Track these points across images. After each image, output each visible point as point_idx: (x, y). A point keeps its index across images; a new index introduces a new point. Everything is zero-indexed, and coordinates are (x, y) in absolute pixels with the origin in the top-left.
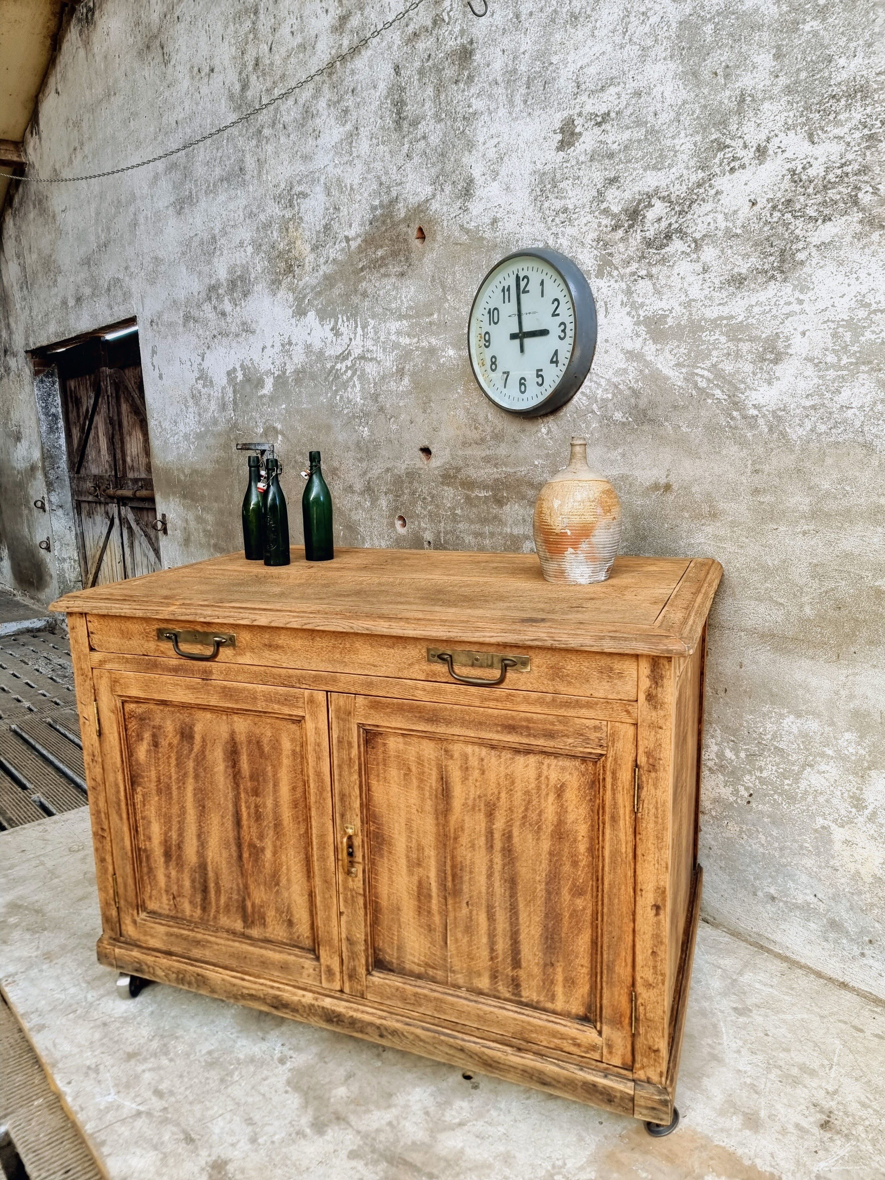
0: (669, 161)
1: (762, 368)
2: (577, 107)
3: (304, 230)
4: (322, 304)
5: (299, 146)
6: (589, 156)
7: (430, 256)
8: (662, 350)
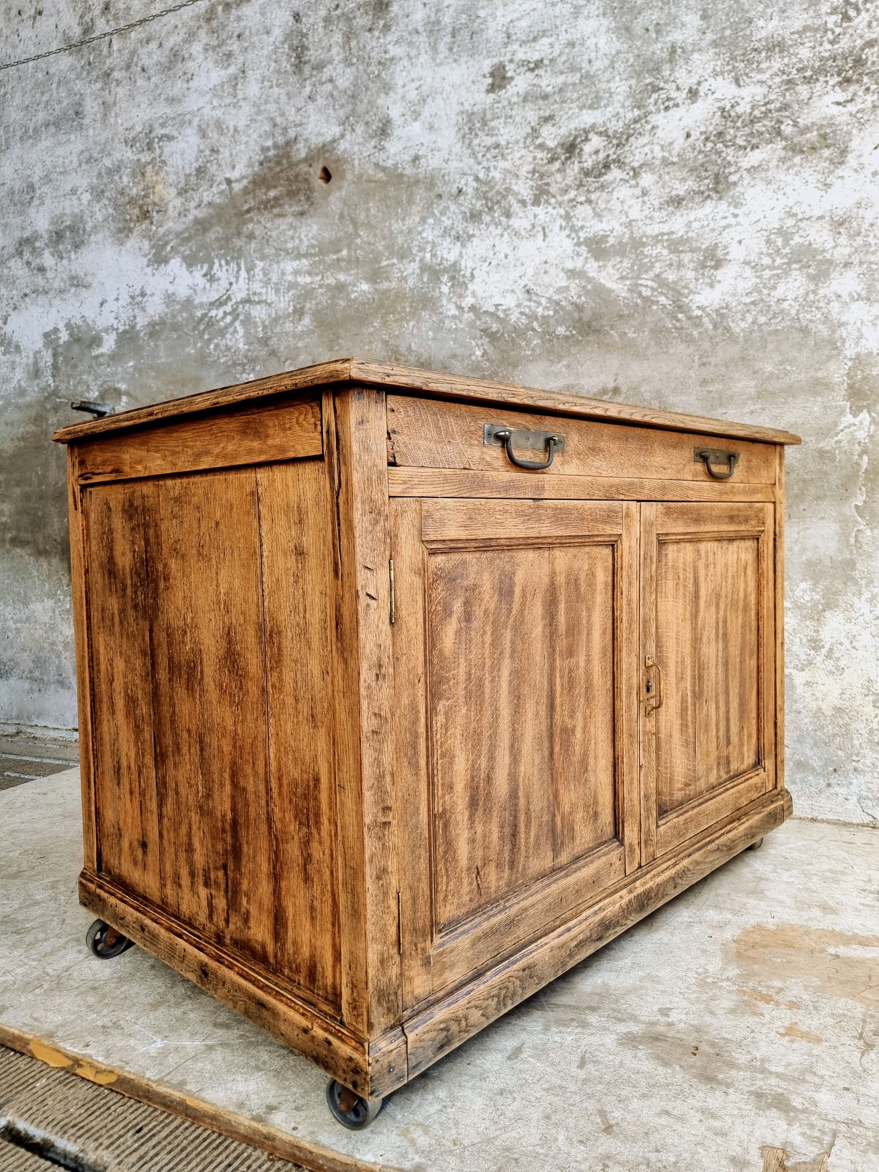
0: (605, 101)
1: (703, 274)
2: (508, 54)
3: (167, 174)
4: (191, 250)
5: (163, 89)
6: (521, 98)
7: (338, 194)
8: (605, 266)
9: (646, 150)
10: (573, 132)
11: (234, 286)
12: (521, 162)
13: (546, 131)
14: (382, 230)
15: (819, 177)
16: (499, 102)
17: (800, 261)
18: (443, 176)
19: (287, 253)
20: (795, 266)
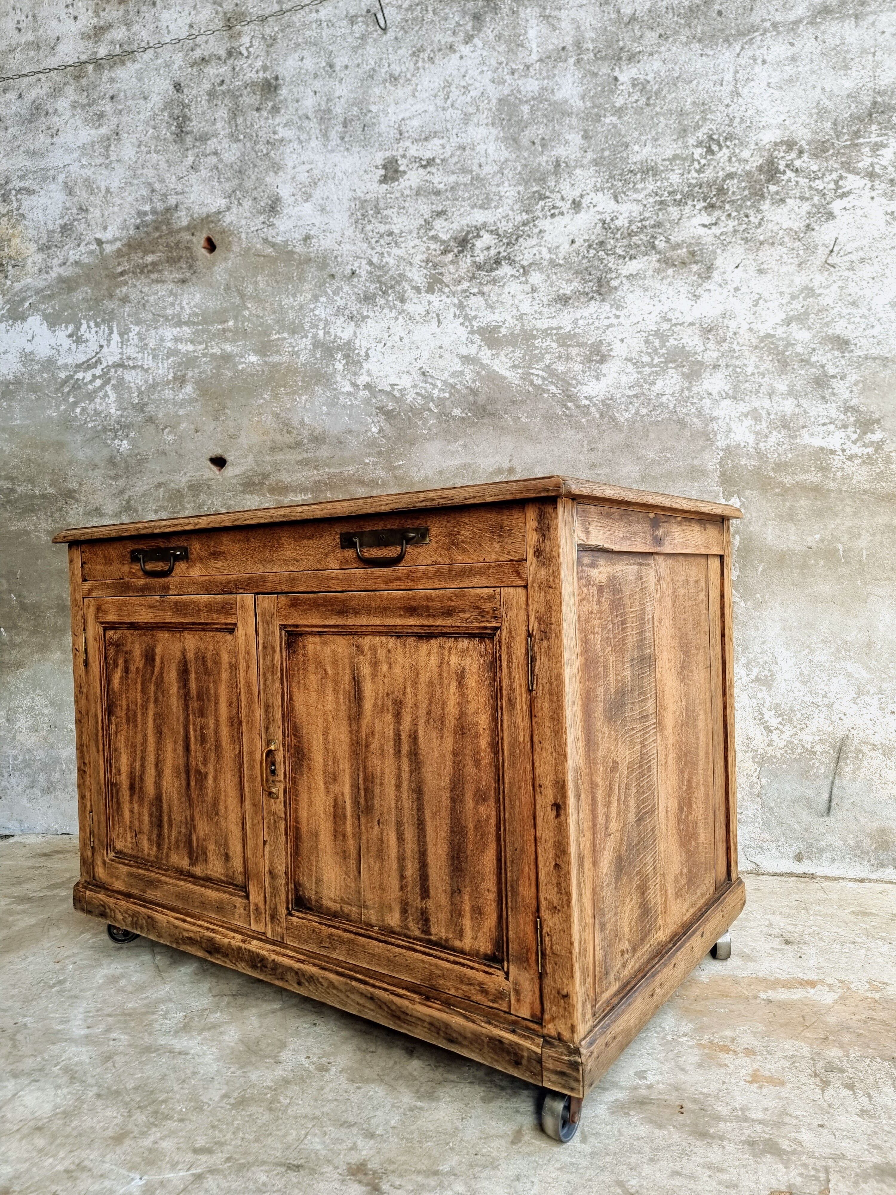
0: (495, 203)
1: (590, 368)
2: (401, 150)
3: (26, 227)
4: (53, 308)
5: (23, 141)
6: (414, 192)
7: (224, 265)
8: (498, 355)
9: (535, 250)
10: (465, 228)
11: (105, 350)
12: (415, 250)
13: (439, 224)
14: (271, 304)
15: (690, 288)
16: (391, 193)
17: (675, 361)
18: (336, 257)
19: (167, 319)
20: (671, 365)
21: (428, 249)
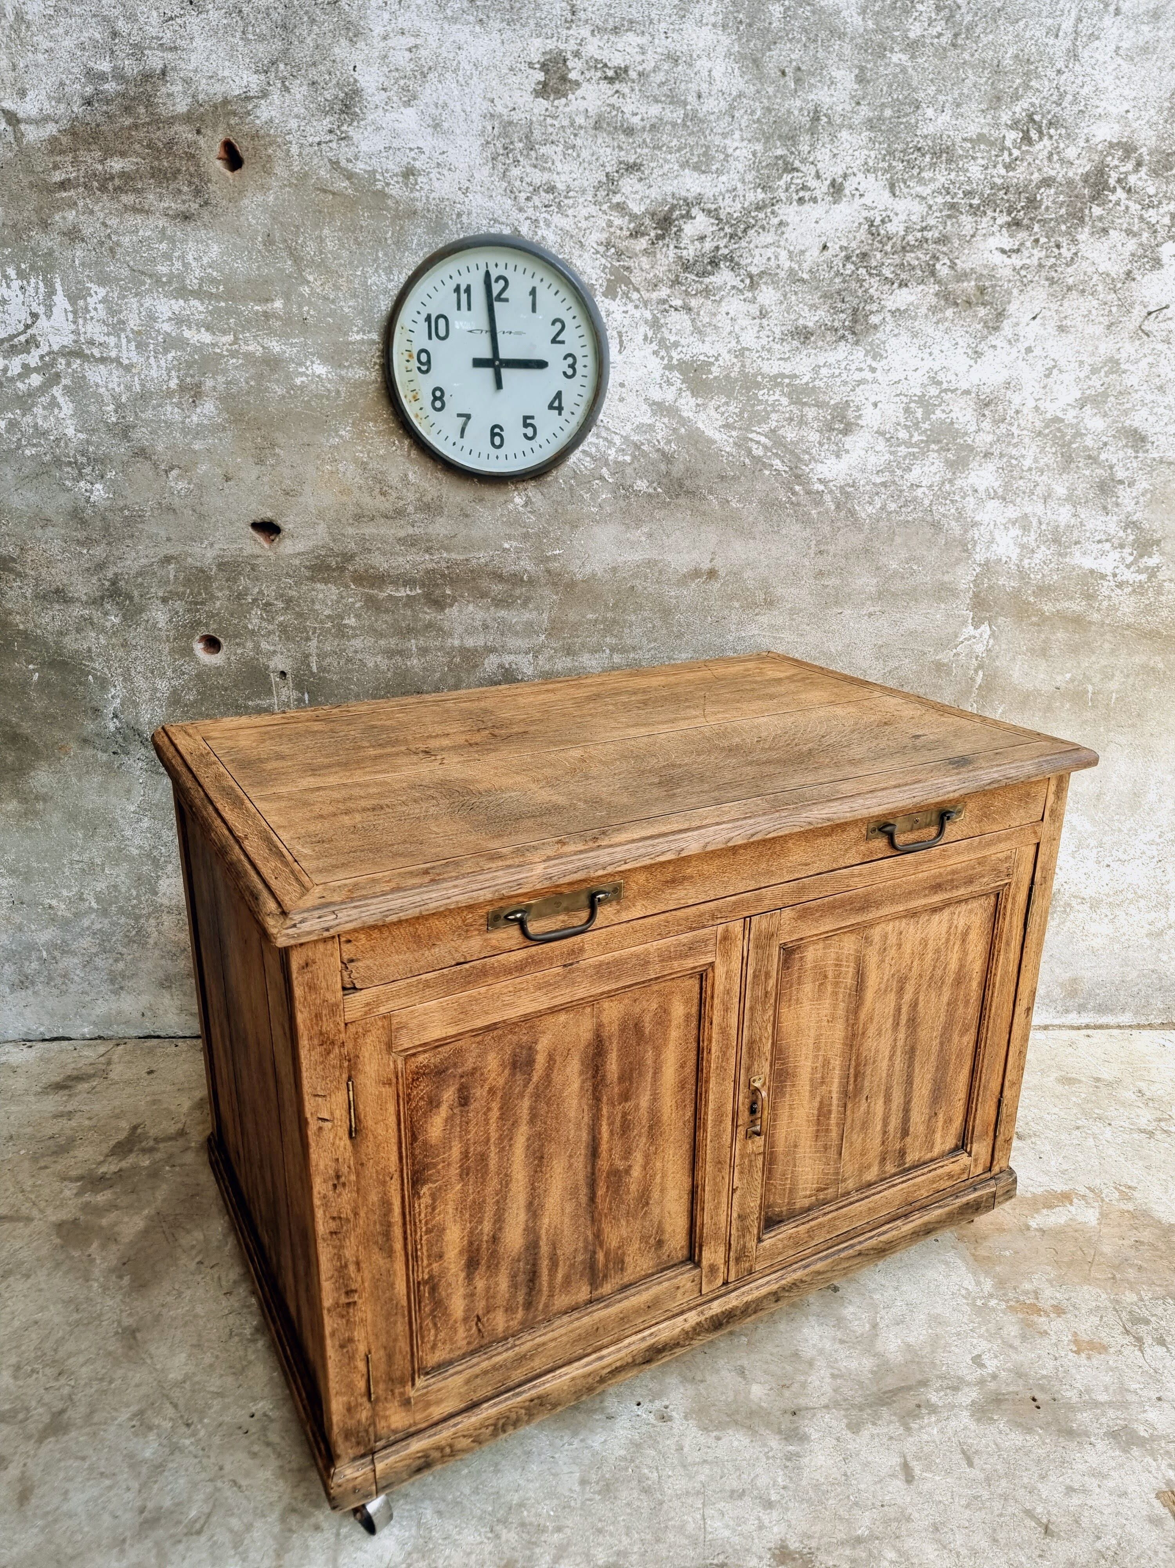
0: (718, 165)
1: (829, 439)
2: (572, 41)
6: (592, 121)
7: (259, 198)
8: (705, 406)
9: (769, 253)
11: (42, 322)
12: (589, 224)
13: (629, 184)
14: (349, 281)
15: (971, 340)
16: (555, 117)
17: (939, 442)
18: (459, 215)
19: (158, 281)
20: (933, 446)
21: (610, 224)
